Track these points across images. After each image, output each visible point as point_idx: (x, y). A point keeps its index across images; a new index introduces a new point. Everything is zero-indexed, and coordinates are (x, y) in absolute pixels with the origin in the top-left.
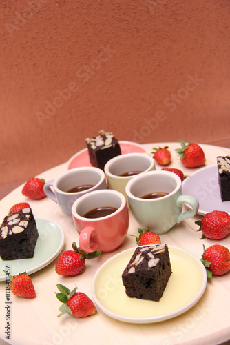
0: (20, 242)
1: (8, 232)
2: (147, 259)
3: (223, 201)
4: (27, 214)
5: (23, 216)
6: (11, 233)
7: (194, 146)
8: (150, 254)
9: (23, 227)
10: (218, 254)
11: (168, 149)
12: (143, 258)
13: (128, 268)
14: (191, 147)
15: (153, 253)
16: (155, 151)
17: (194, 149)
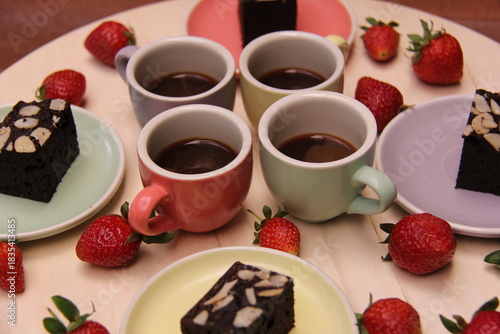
0: (26, 170)
1: (6, 145)
2: (240, 302)
3: (457, 187)
4: (56, 113)
5: (47, 116)
6: (10, 148)
7: (445, 42)
8: (250, 293)
9: (36, 143)
10: (393, 323)
11: (397, 29)
12: (230, 298)
13: (198, 309)
14: (439, 42)
15: (257, 290)
16: (369, 25)
17: (444, 49)
